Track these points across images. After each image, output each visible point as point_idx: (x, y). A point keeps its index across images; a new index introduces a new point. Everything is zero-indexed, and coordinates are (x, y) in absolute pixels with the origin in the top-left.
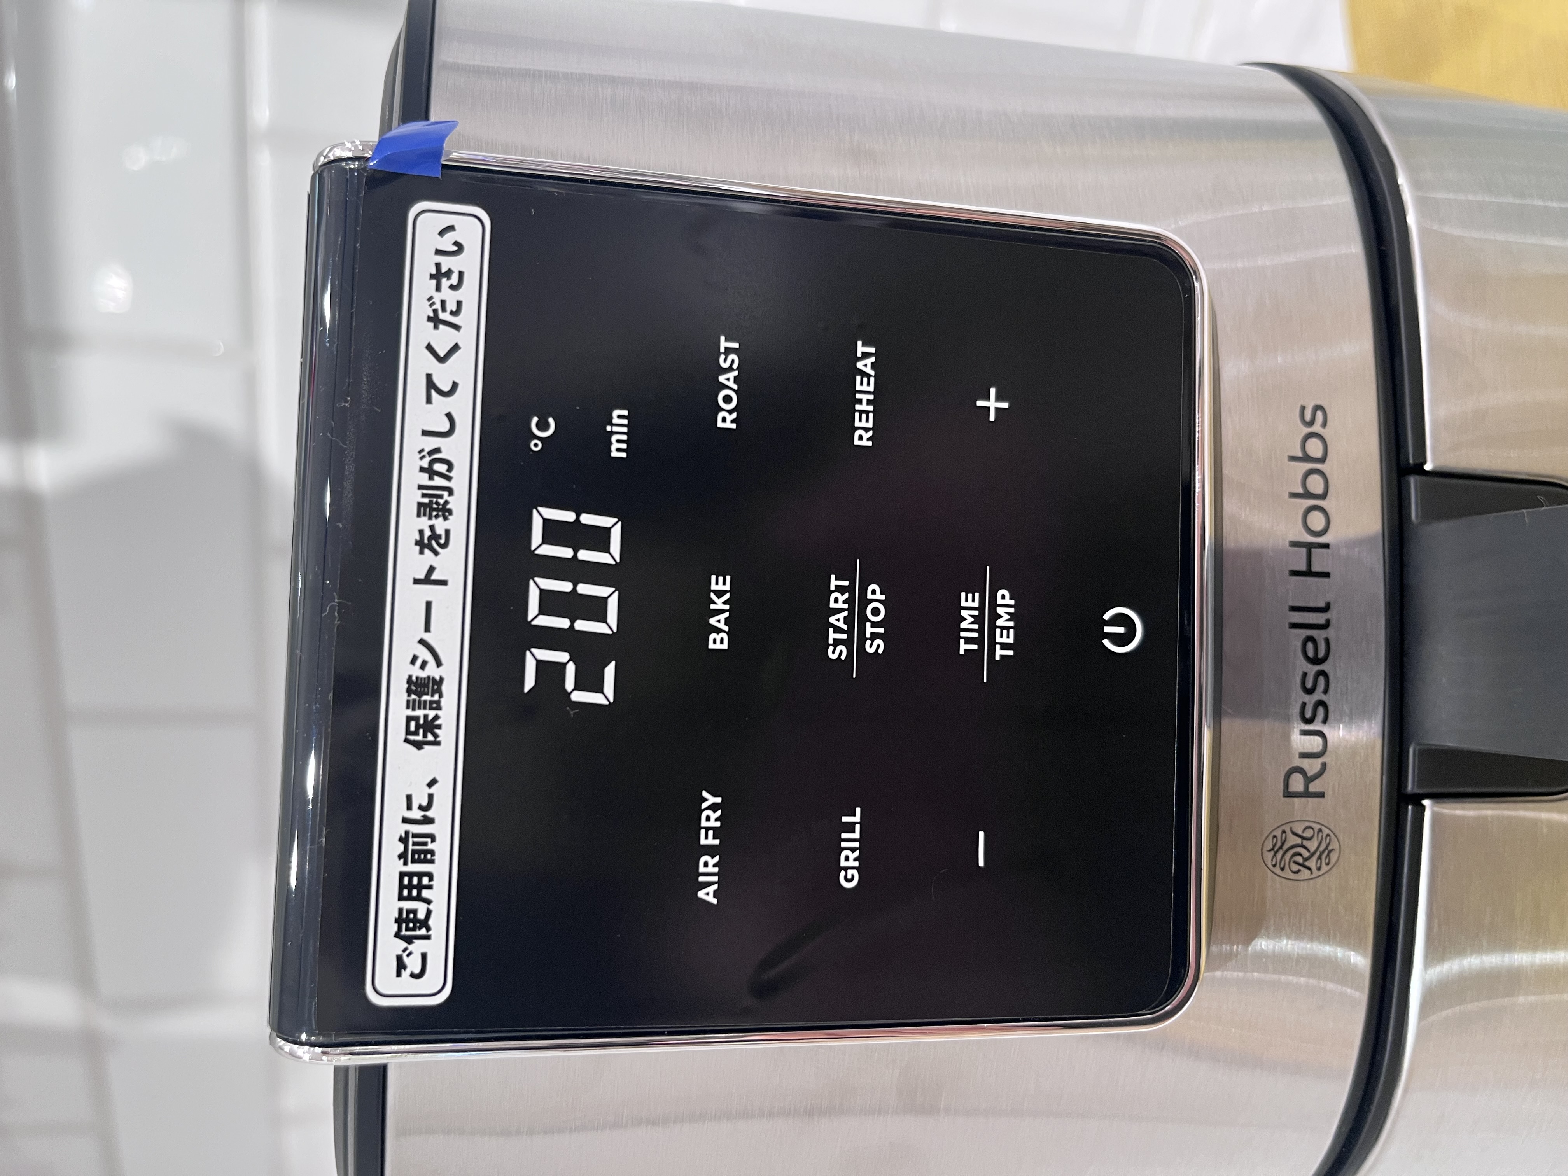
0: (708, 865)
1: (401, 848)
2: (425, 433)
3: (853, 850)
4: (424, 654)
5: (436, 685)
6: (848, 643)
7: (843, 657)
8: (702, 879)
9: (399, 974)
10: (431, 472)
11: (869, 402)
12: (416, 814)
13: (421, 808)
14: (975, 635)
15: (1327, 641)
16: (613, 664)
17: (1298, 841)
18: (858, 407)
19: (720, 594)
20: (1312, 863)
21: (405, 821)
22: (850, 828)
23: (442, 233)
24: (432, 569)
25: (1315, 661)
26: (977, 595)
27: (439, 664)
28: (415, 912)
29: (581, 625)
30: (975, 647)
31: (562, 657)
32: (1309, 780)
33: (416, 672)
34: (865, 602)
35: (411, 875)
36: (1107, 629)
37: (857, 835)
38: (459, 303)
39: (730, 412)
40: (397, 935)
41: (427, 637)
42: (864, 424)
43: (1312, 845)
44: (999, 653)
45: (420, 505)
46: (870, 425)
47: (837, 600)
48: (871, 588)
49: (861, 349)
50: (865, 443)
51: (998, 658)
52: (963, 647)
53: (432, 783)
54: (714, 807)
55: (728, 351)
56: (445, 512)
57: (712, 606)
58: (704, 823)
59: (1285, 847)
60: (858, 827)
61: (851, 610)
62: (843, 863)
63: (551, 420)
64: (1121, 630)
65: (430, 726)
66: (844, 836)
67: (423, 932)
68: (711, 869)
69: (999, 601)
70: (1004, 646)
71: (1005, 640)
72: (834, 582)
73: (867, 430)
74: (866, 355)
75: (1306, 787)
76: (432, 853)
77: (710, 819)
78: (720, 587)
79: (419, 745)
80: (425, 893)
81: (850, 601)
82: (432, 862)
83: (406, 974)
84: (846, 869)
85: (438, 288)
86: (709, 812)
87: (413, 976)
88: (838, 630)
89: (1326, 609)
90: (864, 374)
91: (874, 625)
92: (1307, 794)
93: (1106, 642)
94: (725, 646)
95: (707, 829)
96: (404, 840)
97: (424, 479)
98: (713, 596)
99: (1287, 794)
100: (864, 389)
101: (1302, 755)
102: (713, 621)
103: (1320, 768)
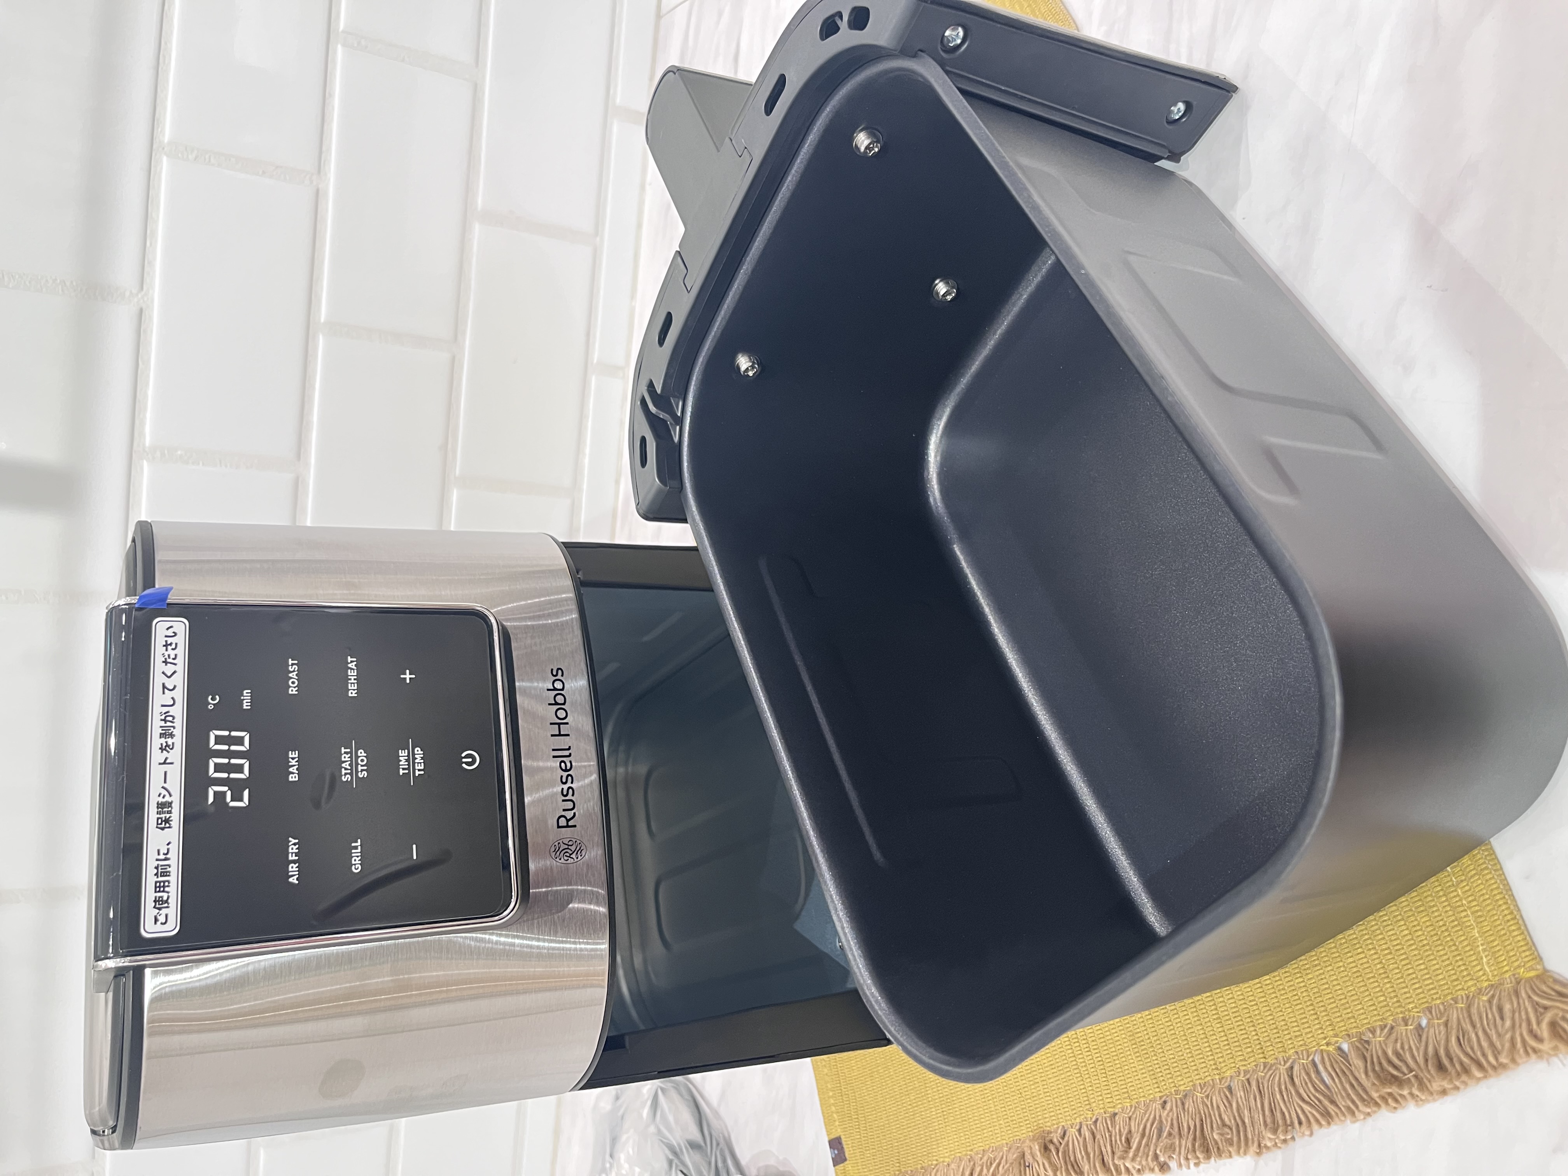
0: (293, 868)
1: (156, 871)
2: (163, 706)
3: (358, 857)
4: (164, 792)
5: (170, 804)
6: (351, 774)
7: (349, 780)
8: (290, 874)
9: (155, 923)
10: (165, 720)
11: (355, 679)
12: (162, 857)
13: (164, 854)
14: (407, 767)
15: (571, 762)
16: (247, 790)
17: (567, 847)
18: (350, 681)
19: (293, 759)
20: (574, 856)
21: (157, 860)
22: (356, 848)
23: (168, 629)
24: (166, 759)
25: (566, 770)
26: (406, 751)
27: (170, 795)
28: (162, 897)
29: (233, 776)
30: (407, 771)
31: (225, 789)
32: (568, 821)
33: (161, 800)
34: (357, 757)
35: (160, 882)
36: (464, 760)
37: (359, 850)
38: (176, 655)
39: (295, 687)
40: (155, 907)
41: (165, 785)
42: (353, 688)
43: (573, 848)
44: (417, 773)
45: (161, 734)
46: (356, 688)
47: (345, 757)
48: (359, 751)
49: (349, 659)
50: (354, 695)
51: (417, 775)
52: (401, 772)
53: (168, 844)
54: (295, 844)
55: (292, 664)
56: (172, 736)
57: (290, 764)
58: (290, 851)
59: (561, 850)
60: (359, 847)
61: (351, 761)
62: (353, 862)
63: (217, 697)
64: (470, 760)
65: (167, 821)
66: (353, 851)
67: (166, 905)
68: (294, 869)
69: (416, 752)
70: (419, 770)
71: (420, 768)
72: (343, 750)
73: (354, 690)
74: (352, 662)
75: (567, 823)
76: (169, 872)
77: (293, 849)
78: (294, 756)
79: (163, 829)
80: (167, 889)
81: (351, 757)
82: (169, 876)
83: (159, 923)
84: (355, 865)
85: (167, 650)
86: (293, 846)
87: (162, 924)
88: (346, 769)
89: (569, 749)
90: (351, 669)
91: (362, 766)
92: (567, 826)
93: (464, 765)
94: (297, 779)
95: (292, 853)
96: (157, 868)
97: (163, 724)
98: (290, 760)
99: (559, 827)
100: (352, 674)
101: (564, 810)
102: (291, 770)
103: (572, 815)
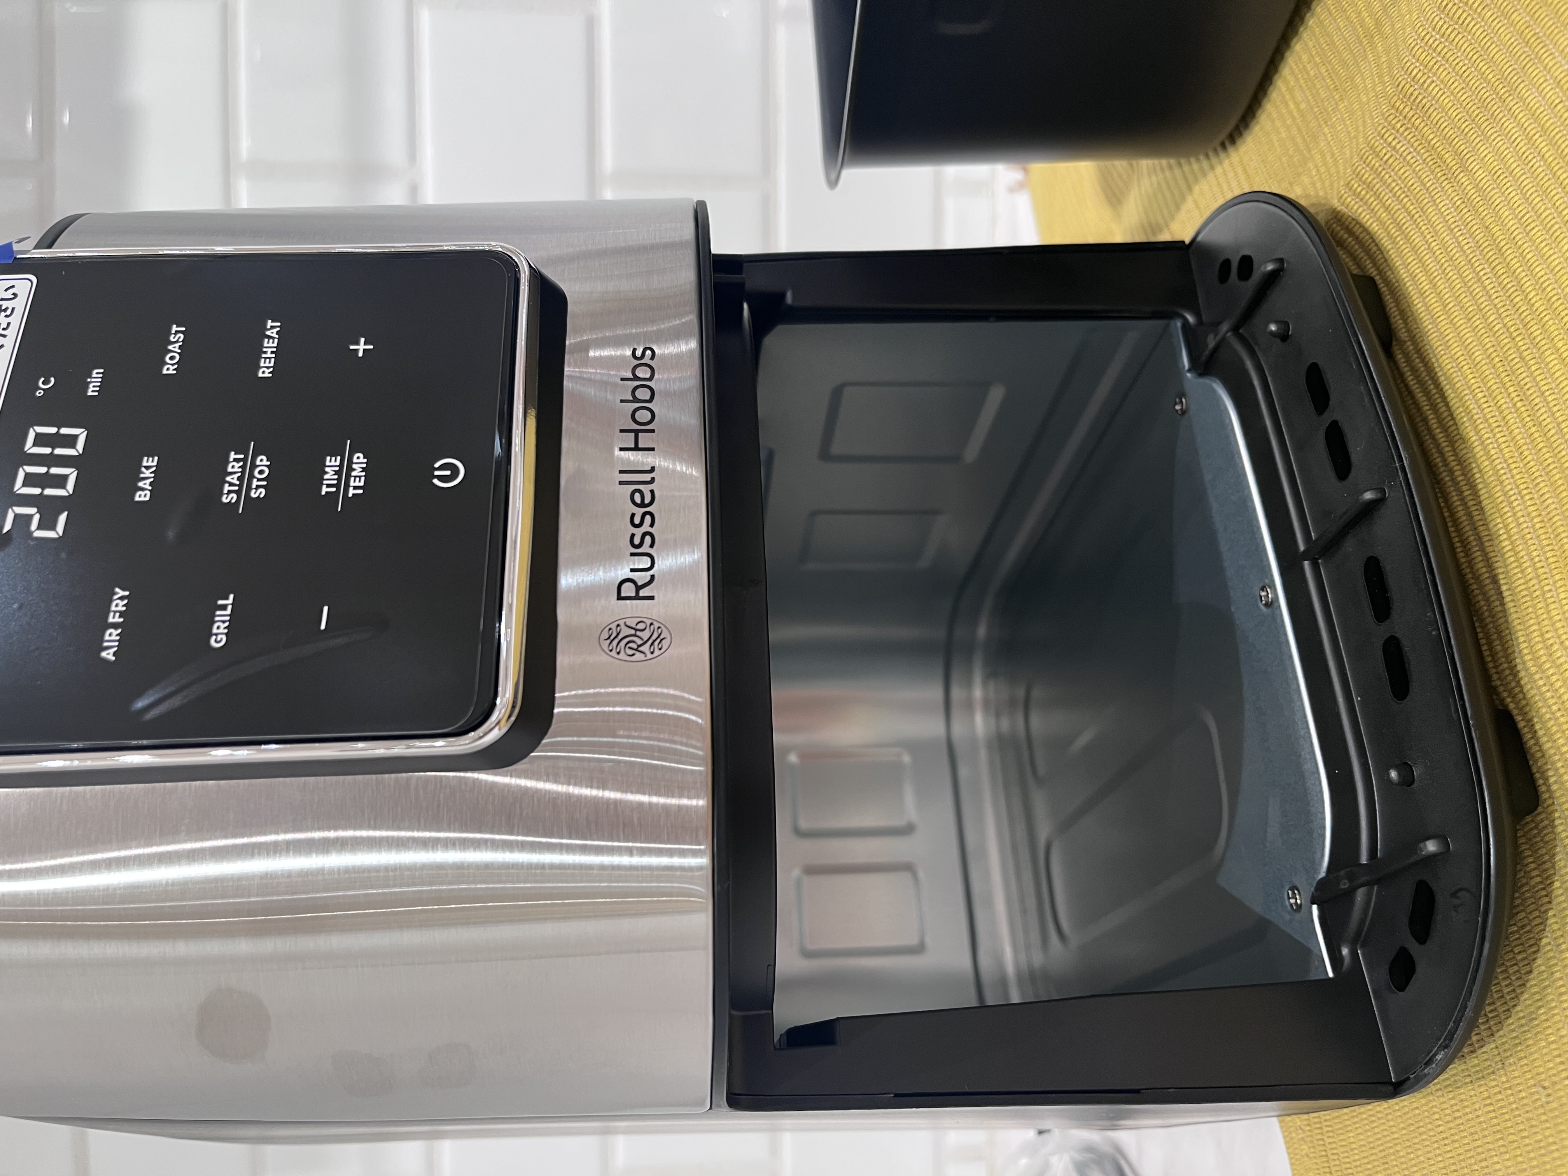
0: (112, 636)
3: (224, 622)
6: (238, 493)
7: (233, 501)
8: (106, 644)
11: (272, 352)
14: (335, 482)
15: (652, 492)
16: (66, 513)
17: (633, 632)
18: (264, 356)
19: (147, 468)
22: (224, 607)
23: (6, 290)
25: (642, 505)
26: (339, 458)
29: (48, 492)
30: (334, 489)
31: (32, 510)
32: (638, 588)
34: (254, 466)
36: (437, 473)
37: (228, 612)
38: (9, 324)
39: (173, 365)
42: (267, 365)
43: (645, 635)
44: (351, 492)
46: (272, 364)
47: (234, 467)
48: (260, 458)
49: (270, 323)
50: (266, 374)
51: (350, 495)
52: (324, 490)
54: (122, 598)
55: (177, 332)
57: (142, 475)
58: (113, 608)
59: (620, 637)
60: (230, 607)
61: (243, 473)
62: (215, 631)
63: (53, 380)
64: (448, 473)
66: (218, 613)
68: (114, 638)
69: (355, 460)
70: (355, 488)
71: (357, 484)
72: (233, 456)
73: (268, 368)
74: (272, 327)
75: (637, 592)
77: (118, 605)
78: (150, 464)
81: (243, 467)
84: (216, 635)
86: (119, 601)
88: (230, 484)
89: (653, 469)
90: (269, 337)
91: (259, 480)
92: (637, 597)
93: (436, 481)
94: (147, 498)
95: (115, 612)
98: (143, 469)
99: (620, 598)
100: (270, 346)
101: (632, 570)
102: (141, 484)
103: (648, 579)
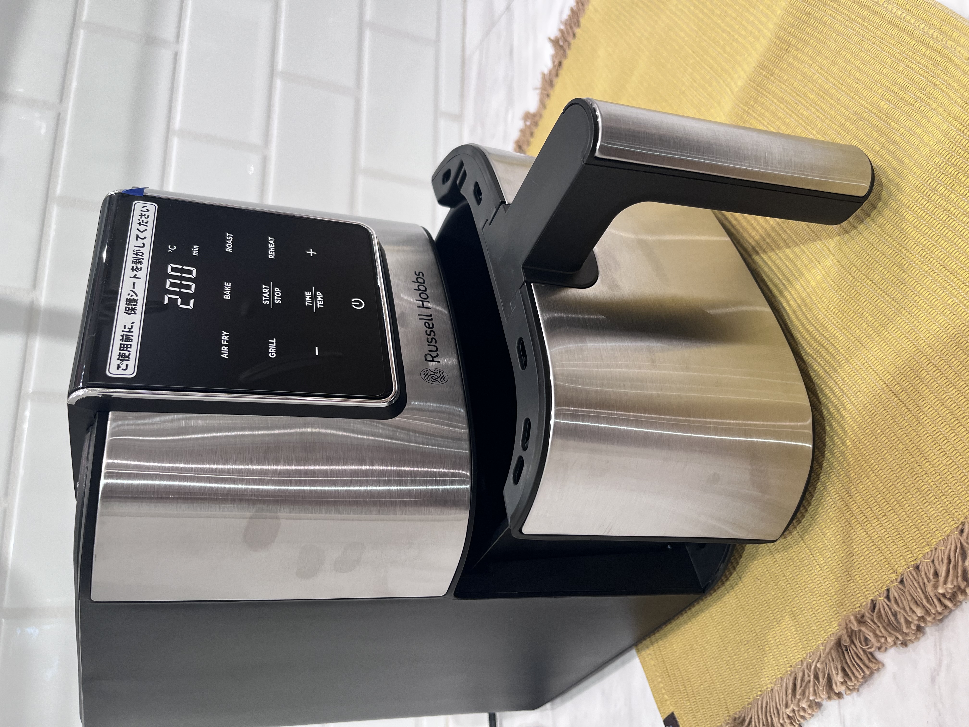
0: (225, 349)
1: (121, 338)
2: (135, 246)
3: (273, 348)
4: (132, 293)
5: (136, 301)
6: (269, 300)
7: (268, 303)
8: (223, 352)
9: (118, 369)
10: (137, 254)
11: (273, 249)
12: (127, 330)
13: (129, 328)
14: (311, 301)
15: (432, 323)
16: (193, 300)
20: (439, 379)
21: (123, 331)
22: (273, 343)
23: (143, 207)
24: (136, 275)
25: (429, 328)
26: (310, 293)
27: (137, 295)
28: (125, 354)
29: (183, 290)
30: (311, 304)
31: (177, 297)
32: (433, 358)
33: (129, 297)
34: (274, 292)
35: (124, 344)
36: (353, 303)
37: (275, 345)
38: (147, 222)
39: (230, 248)
40: (118, 359)
41: (133, 290)
43: (438, 375)
44: (319, 306)
45: (133, 261)
48: (276, 289)
49: (270, 238)
50: (272, 257)
53: (132, 323)
54: (226, 335)
55: (229, 236)
56: (141, 263)
57: (225, 289)
58: (223, 338)
60: (275, 343)
61: (270, 293)
62: (270, 351)
63: (175, 247)
64: (357, 304)
65: (133, 309)
66: (270, 345)
67: (127, 359)
68: (225, 350)
69: (318, 294)
71: (320, 303)
72: (264, 287)
73: (273, 255)
74: (271, 240)
76: (132, 339)
78: (228, 285)
79: (129, 314)
80: (128, 349)
81: (270, 291)
82: (131, 342)
83: (120, 369)
84: (271, 353)
85: (141, 218)
87: (123, 369)
88: (265, 297)
89: (431, 316)
90: (271, 244)
92: (433, 361)
93: (353, 306)
94: (230, 298)
96: (122, 336)
97: (135, 256)
98: (225, 287)
99: (426, 360)
100: (272, 247)
101: (429, 351)
102: (225, 292)
103: (436, 355)
